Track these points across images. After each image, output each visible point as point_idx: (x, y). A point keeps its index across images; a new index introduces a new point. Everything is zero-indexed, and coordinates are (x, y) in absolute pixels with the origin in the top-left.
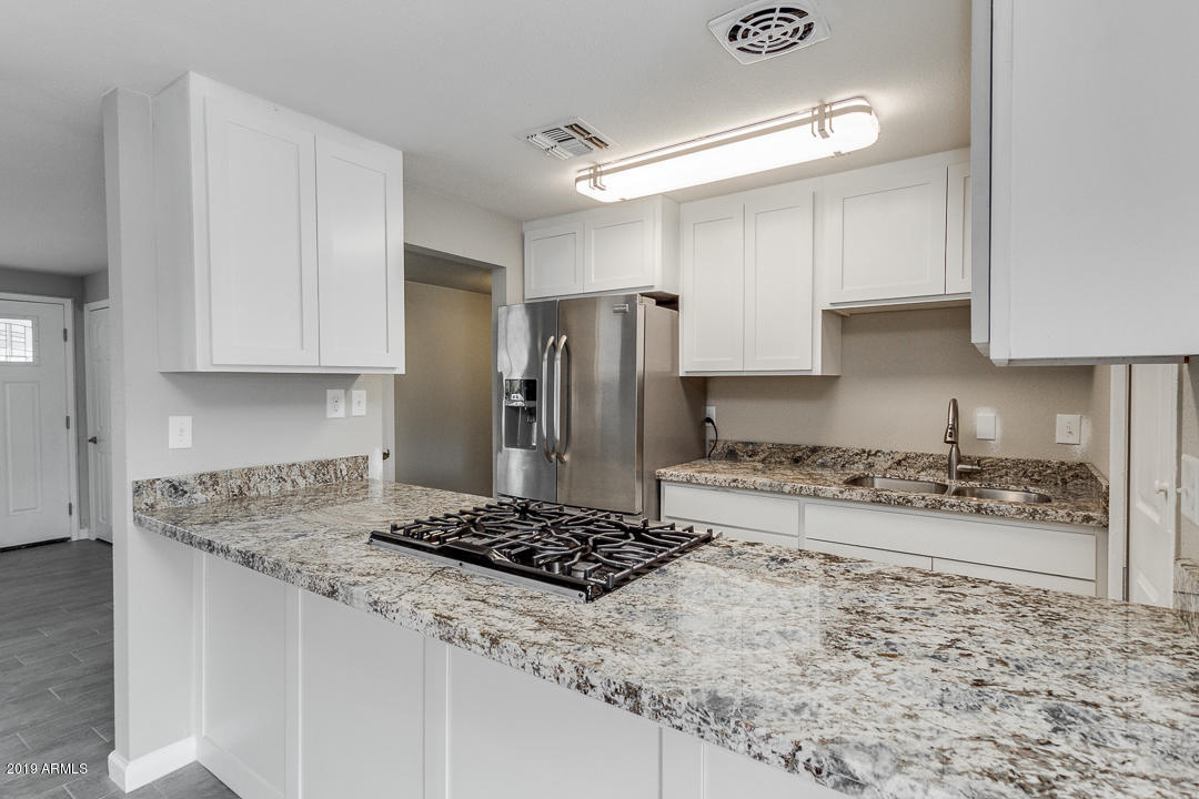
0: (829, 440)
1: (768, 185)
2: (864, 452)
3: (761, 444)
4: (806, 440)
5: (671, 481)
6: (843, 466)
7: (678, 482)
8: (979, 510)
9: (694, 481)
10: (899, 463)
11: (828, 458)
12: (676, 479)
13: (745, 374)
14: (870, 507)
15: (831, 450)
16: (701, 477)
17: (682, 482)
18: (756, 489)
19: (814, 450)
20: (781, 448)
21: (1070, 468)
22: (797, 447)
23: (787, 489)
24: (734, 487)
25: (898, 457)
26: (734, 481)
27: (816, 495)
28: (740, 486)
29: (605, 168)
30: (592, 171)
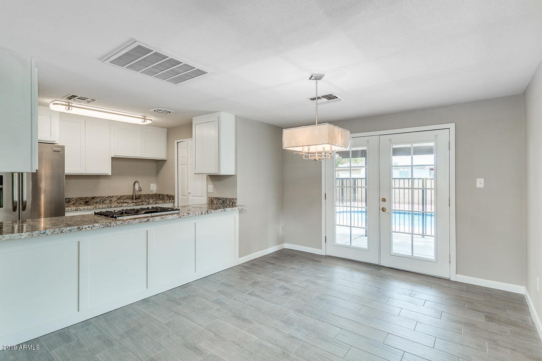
2: (109, 197)
3: (73, 198)
5: (68, 211)
7: (72, 211)
9: (79, 210)
10: (119, 199)
11: (98, 200)
12: (70, 210)
13: (85, 174)
15: (99, 197)
16: (82, 208)
19: (93, 198)
20: (81, 199)
21: (153, 195)
22: (86, 198)
25: (118, 197)
29: (73, 105)
30: (67, 104)
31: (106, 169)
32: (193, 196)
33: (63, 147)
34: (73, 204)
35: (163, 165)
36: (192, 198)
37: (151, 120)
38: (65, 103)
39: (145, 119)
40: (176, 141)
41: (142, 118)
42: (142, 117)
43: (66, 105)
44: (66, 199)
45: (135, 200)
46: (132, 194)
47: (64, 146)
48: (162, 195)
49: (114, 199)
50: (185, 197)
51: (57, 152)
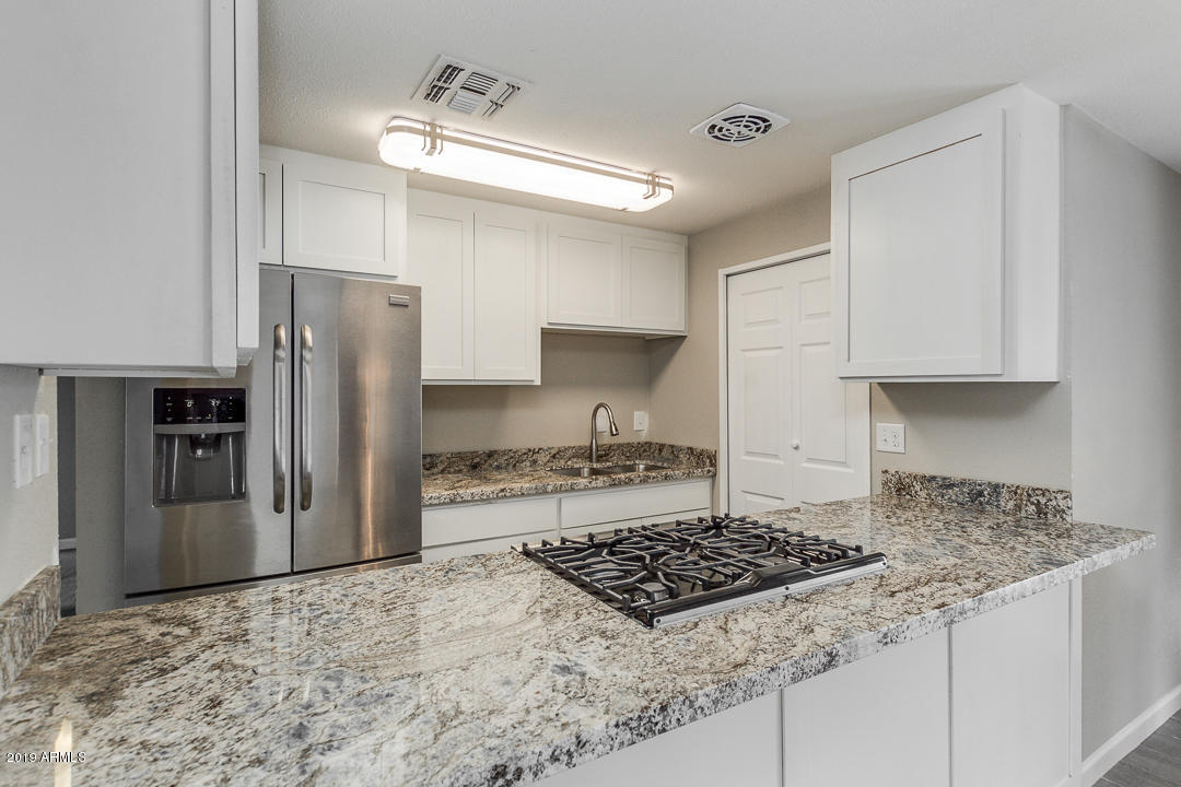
0: (501, 444)
1: (496, 201)
2: (530, 450)
3: (440, 455)
4: (482, 446)
5: (431, 505)
6: (515, 465)
7: (439, 504)
8: (666, 478)
9: (459, 499)
10: (554, 457)
11: (502, 461)
12: (436, 502)
13: (473, 383)
14: (611, 490)
15: (504, 453)
16: (465, 493)
17: (444, 504)
18: (523, 494)
19: (491, 455)
21: (642, 446)
22: (475, 454)
23: (550, 488)
24: (503, 497)
25: (553, 452)
26: (502, 490)
27: (572, 489)
28: (508, 494)
29: (445, 132)
30: (428, 128)
31: (525, 366)
32: (810, 460)
33: (415, 292)
34: (442, 472)
35: (672, 353)
36: (805, 465)
37: (671, 188)
38: (421, 127)
39: (653, 183)
40: (722, 272)
41: (647, 182)
42: (645, 177)
43: (423, 133)
44: (425, 457)
45: (598, 461)
46: (588, 444)
47: (420, 288)
48: (672, 446)
49: (542, 458)
50: (777, 462)
51: (402, 309)
